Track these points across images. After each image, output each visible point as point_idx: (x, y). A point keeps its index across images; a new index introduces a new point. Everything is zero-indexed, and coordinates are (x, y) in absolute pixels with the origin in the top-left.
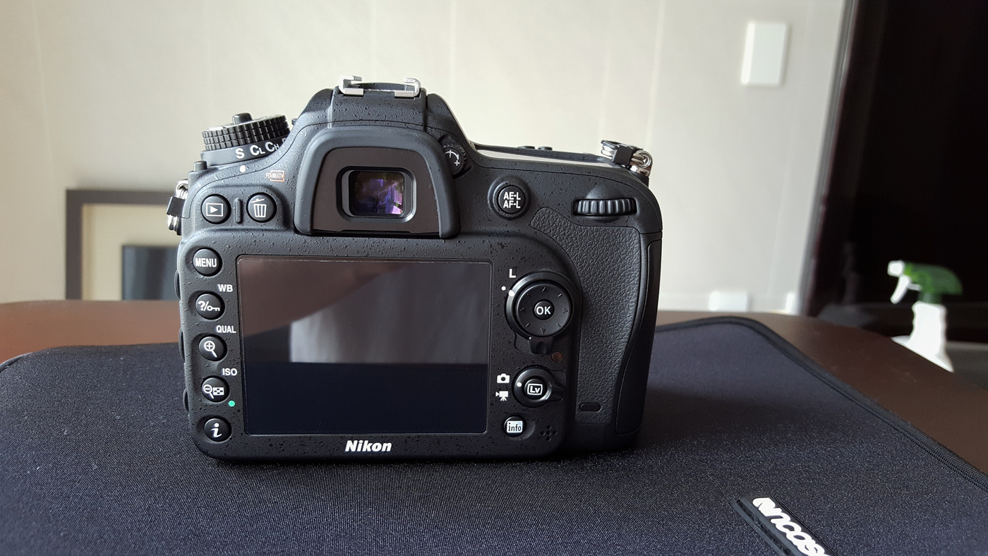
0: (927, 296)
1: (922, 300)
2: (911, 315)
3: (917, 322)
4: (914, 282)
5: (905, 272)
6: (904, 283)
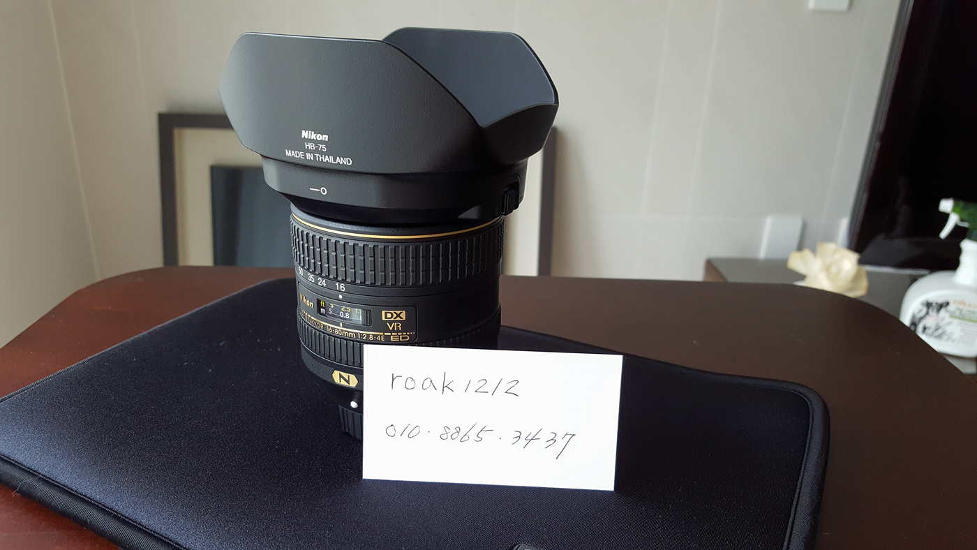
1: (970, 239)
3: (965, 259)
4: (962, 220)
5: (954, 210)
6: (953, 220)
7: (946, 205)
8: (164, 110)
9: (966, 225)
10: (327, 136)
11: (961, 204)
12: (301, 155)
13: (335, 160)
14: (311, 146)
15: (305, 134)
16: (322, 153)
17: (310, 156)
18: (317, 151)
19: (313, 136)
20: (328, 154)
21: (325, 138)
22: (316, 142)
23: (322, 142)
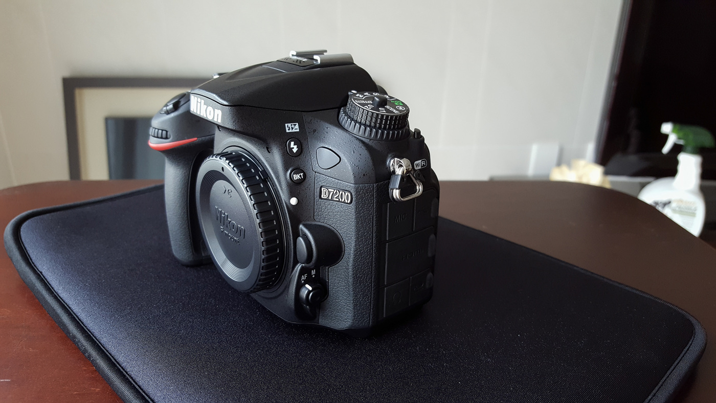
0: (689, 148)
1: (685, 152)
2: (676, 163)
3: (681, 168)
4: (679, 138)
5: (674, 131)
7: (667, 128)
8: (67, 74)
11: (678, 126)
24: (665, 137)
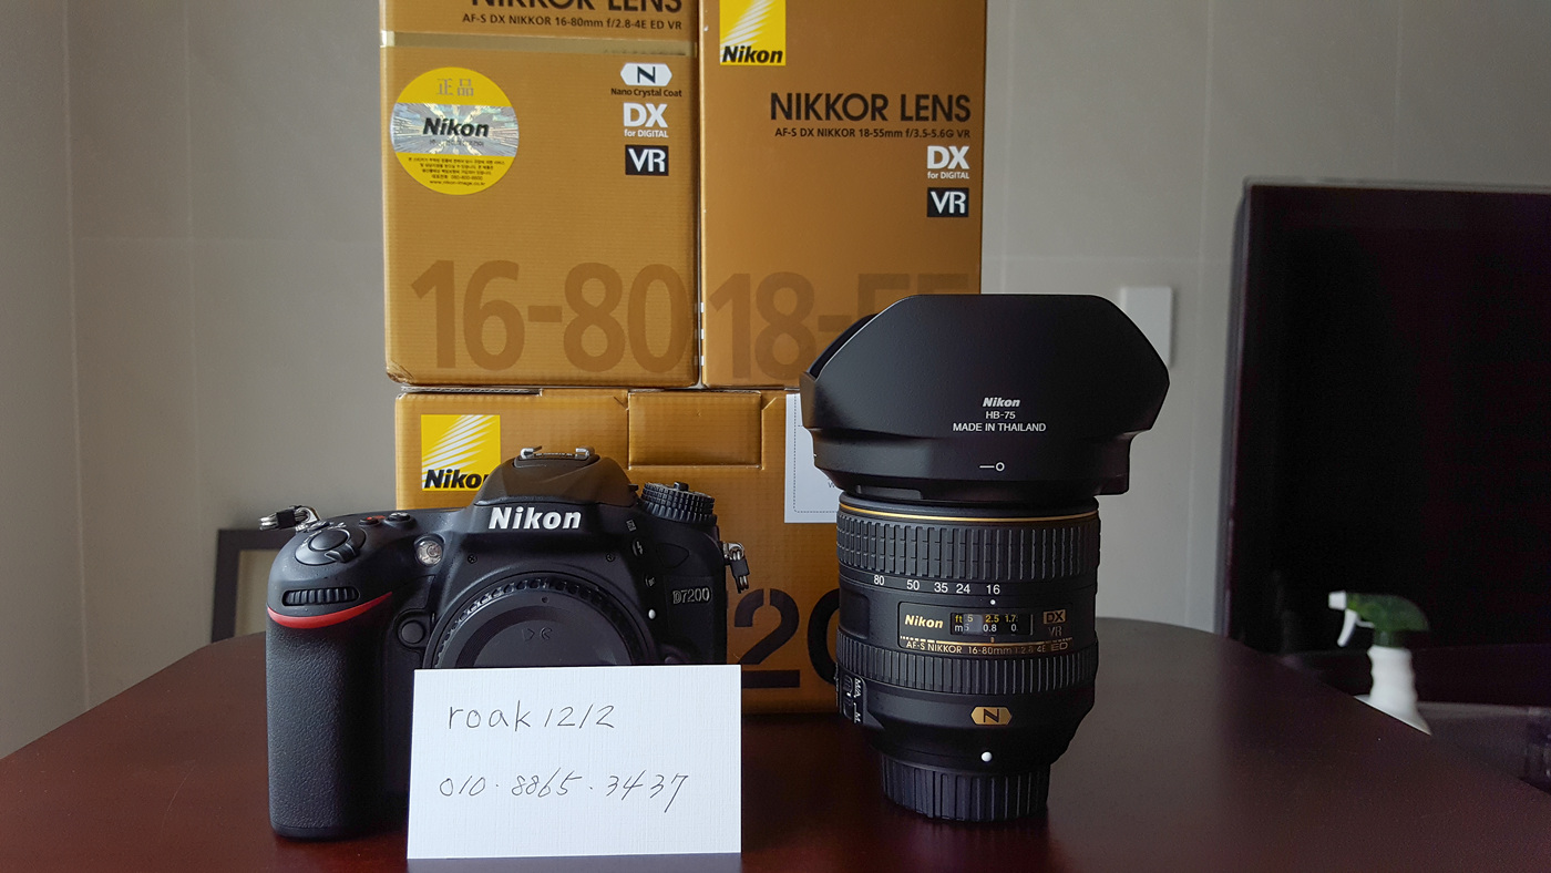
0: (1385, 637)
1: (1379, 644)
2: (1369, 663)
3: (1377, 672)
5: (1351, 605)
6: (1351, 619)
7: (1337, 600)
8: (226, 524)
9: (1369, 625)
10: (1018, 401)
11: (1356, 596)
12: (977, 427)
13: (1024, 428)
14: (994, 415)
15: (988, 402)
16: (1009, 421)
17: (990, 427)
18: (1002, 420)
19: (1000, 402)
20: (1016, 421)
21: (1017, 403)
22: (1002, 410)
23: (1011, 409)
24: (1340, 615)
